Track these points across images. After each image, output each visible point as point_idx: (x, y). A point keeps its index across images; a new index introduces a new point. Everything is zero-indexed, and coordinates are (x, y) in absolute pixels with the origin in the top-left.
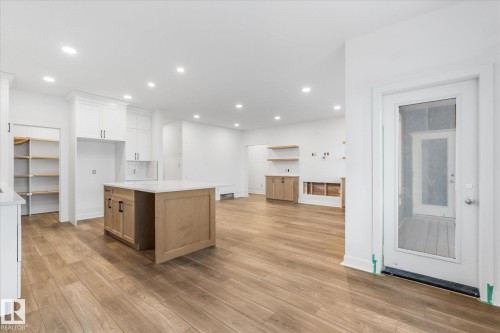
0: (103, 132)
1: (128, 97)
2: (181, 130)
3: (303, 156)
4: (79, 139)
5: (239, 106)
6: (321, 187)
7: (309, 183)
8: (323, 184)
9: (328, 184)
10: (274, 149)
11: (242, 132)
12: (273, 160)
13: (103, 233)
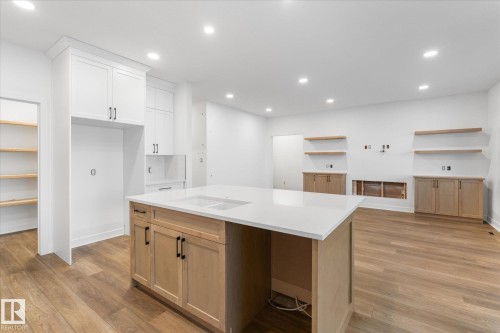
0: (113, 110)
1: (153, 56)
2: (203, 114)
3: (353, 149)
4: (76, 121)
5: (303, 81)
6: (376, 187)
7: (358, 182)
8: (379, 183)
9: (385, 183)
10: (311, 140)
11: (267, 119)
12: (310, 154)
13: (128, 284)
